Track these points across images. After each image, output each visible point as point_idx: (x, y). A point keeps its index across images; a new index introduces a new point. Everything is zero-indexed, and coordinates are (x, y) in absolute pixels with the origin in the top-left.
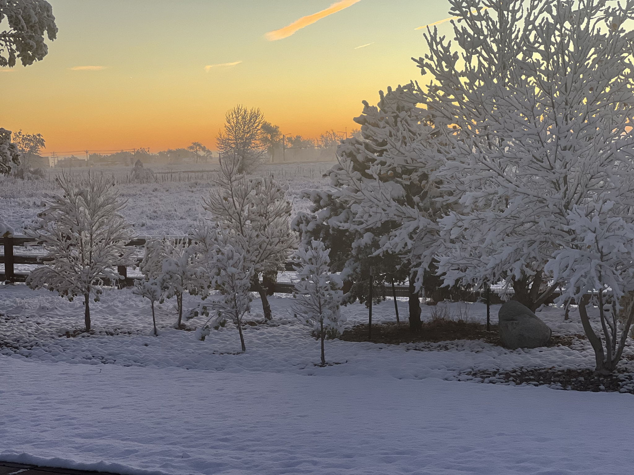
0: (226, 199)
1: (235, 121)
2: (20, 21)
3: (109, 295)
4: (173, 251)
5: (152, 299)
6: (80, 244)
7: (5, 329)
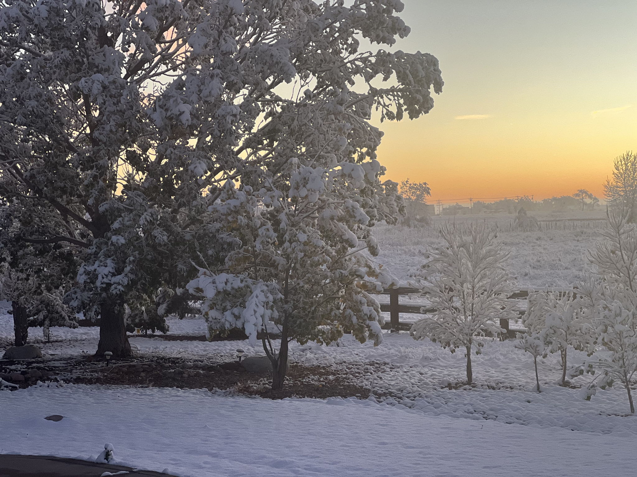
0: (613, 252)
1: (624, 168)
2: (407, 75)
3: (491, 346)
4: (557, 305)
5: (535, 354)
6: (462, 296)
7: (389, 379)
